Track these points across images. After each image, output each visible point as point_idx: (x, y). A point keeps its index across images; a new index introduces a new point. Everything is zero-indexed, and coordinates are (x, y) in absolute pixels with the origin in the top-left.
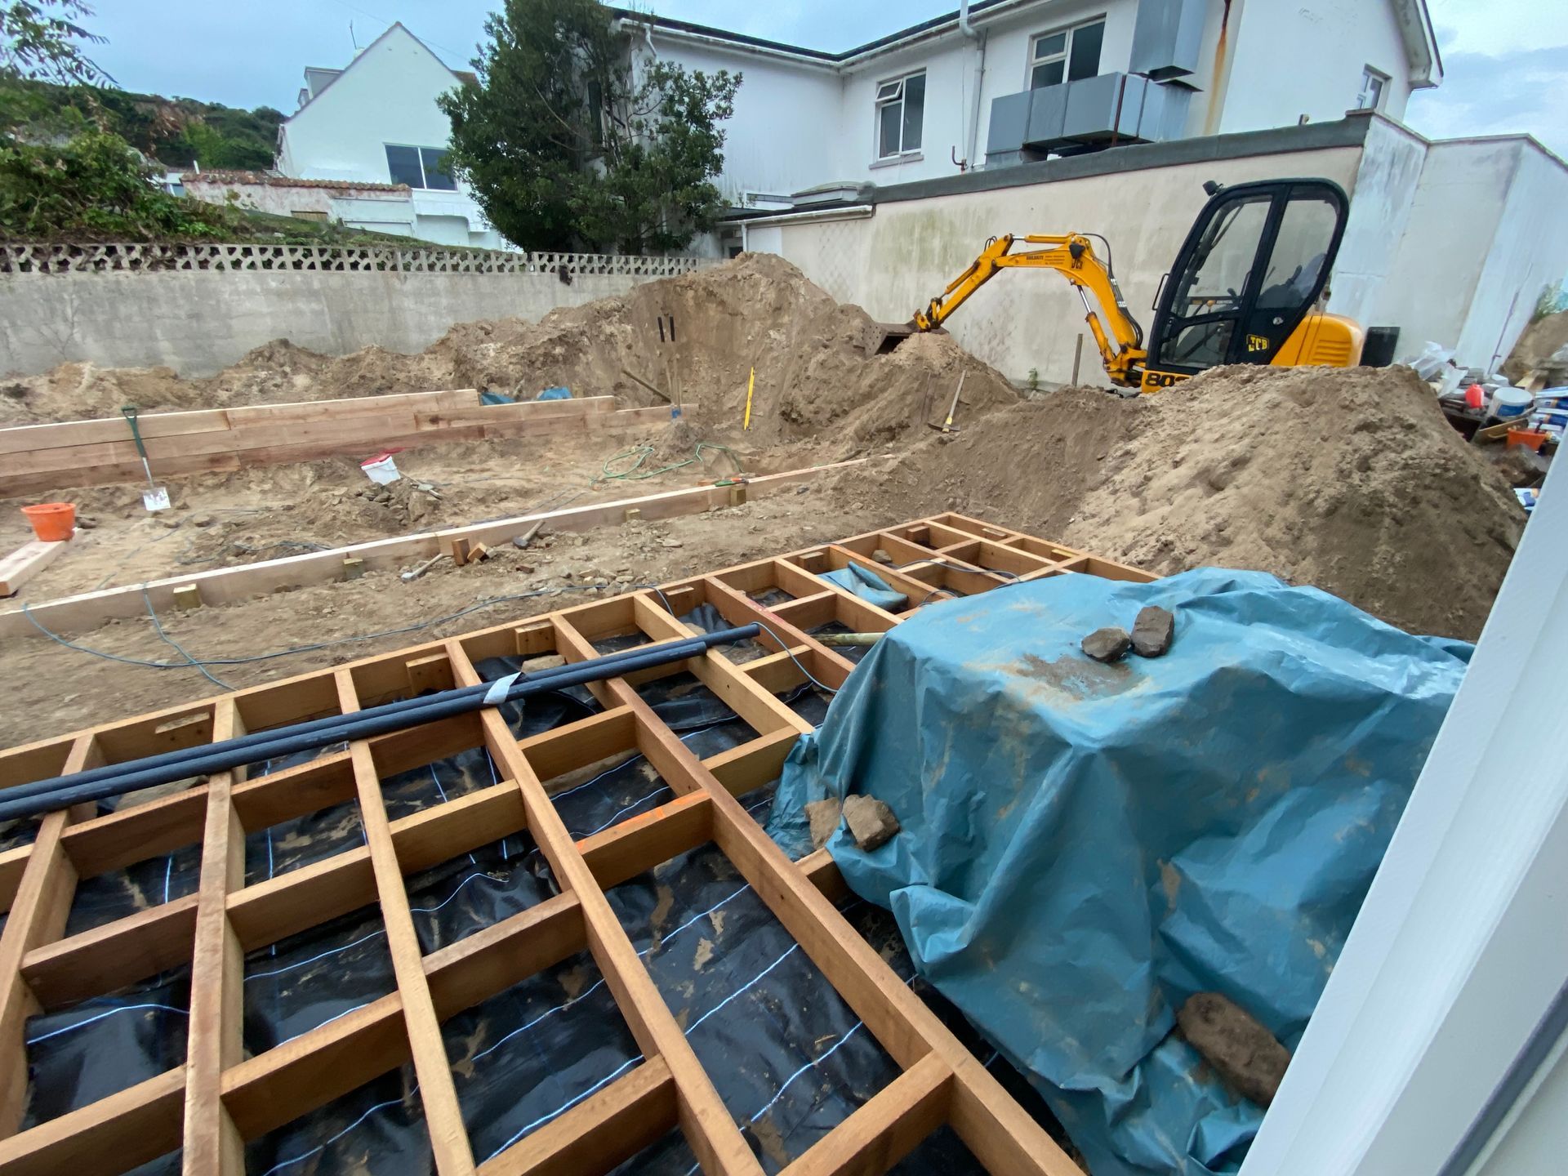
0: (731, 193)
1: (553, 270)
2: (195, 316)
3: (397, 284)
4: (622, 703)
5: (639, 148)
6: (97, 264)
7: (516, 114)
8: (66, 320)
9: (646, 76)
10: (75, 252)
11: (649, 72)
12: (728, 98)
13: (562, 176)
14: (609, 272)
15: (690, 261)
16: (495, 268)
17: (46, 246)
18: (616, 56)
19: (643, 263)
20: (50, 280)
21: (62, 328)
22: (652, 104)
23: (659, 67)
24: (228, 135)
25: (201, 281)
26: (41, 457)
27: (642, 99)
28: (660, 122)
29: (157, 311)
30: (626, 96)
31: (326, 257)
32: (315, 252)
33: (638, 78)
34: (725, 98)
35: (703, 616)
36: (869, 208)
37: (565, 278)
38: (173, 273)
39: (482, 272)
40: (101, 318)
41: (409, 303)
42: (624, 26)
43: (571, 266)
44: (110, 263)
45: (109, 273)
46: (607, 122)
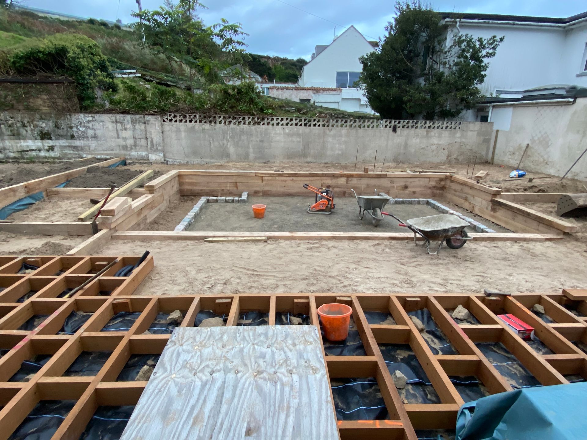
0: (487, 91)
1: (390, 127)
2: (262, 141)
3: (328, 132)
4: (372, 354)
5: (443, 73)
6: (239, 122)
7: (389, 62)
8: (227, 140)
9: (453, 41)
10: (234, 118)
11: (455, 40)
12: (494, 48)
13: (404, 87)
14: (416, 128)
15: (458, 123)
16: (366, 126)
17: (227, 116)
18: (440, 34)
19: (433, 124)
20: (226, 127)
21: (225, 142)
22: (453, 53)
23: (460, 37)
24: (286, 69)
25: (267, 129)
26: (210, 184)
27: (449, 52)
28: (456, 61)
29: (252, 139)
30: (441, 51)
31: (306, 122)
32: (303, 120)
33: (449, 42)
34: (493, 48)
35: (423, 314)
36: (572, 100)
37: (395, 130)
38: (259, 126)
39: (360, 128)
40: (236, 140)
41: (330, 139)
42: (447, 21)
43: (398, 125)
44: (242, 123)
45: (242, 126)
46: (429, 62)
